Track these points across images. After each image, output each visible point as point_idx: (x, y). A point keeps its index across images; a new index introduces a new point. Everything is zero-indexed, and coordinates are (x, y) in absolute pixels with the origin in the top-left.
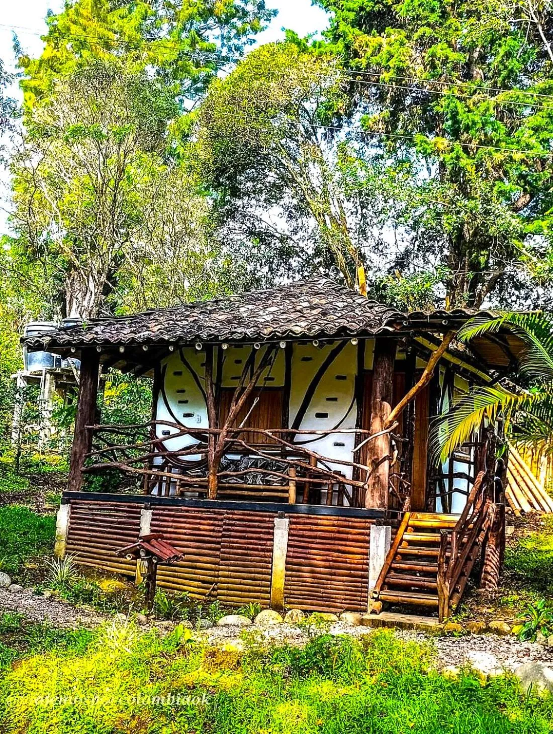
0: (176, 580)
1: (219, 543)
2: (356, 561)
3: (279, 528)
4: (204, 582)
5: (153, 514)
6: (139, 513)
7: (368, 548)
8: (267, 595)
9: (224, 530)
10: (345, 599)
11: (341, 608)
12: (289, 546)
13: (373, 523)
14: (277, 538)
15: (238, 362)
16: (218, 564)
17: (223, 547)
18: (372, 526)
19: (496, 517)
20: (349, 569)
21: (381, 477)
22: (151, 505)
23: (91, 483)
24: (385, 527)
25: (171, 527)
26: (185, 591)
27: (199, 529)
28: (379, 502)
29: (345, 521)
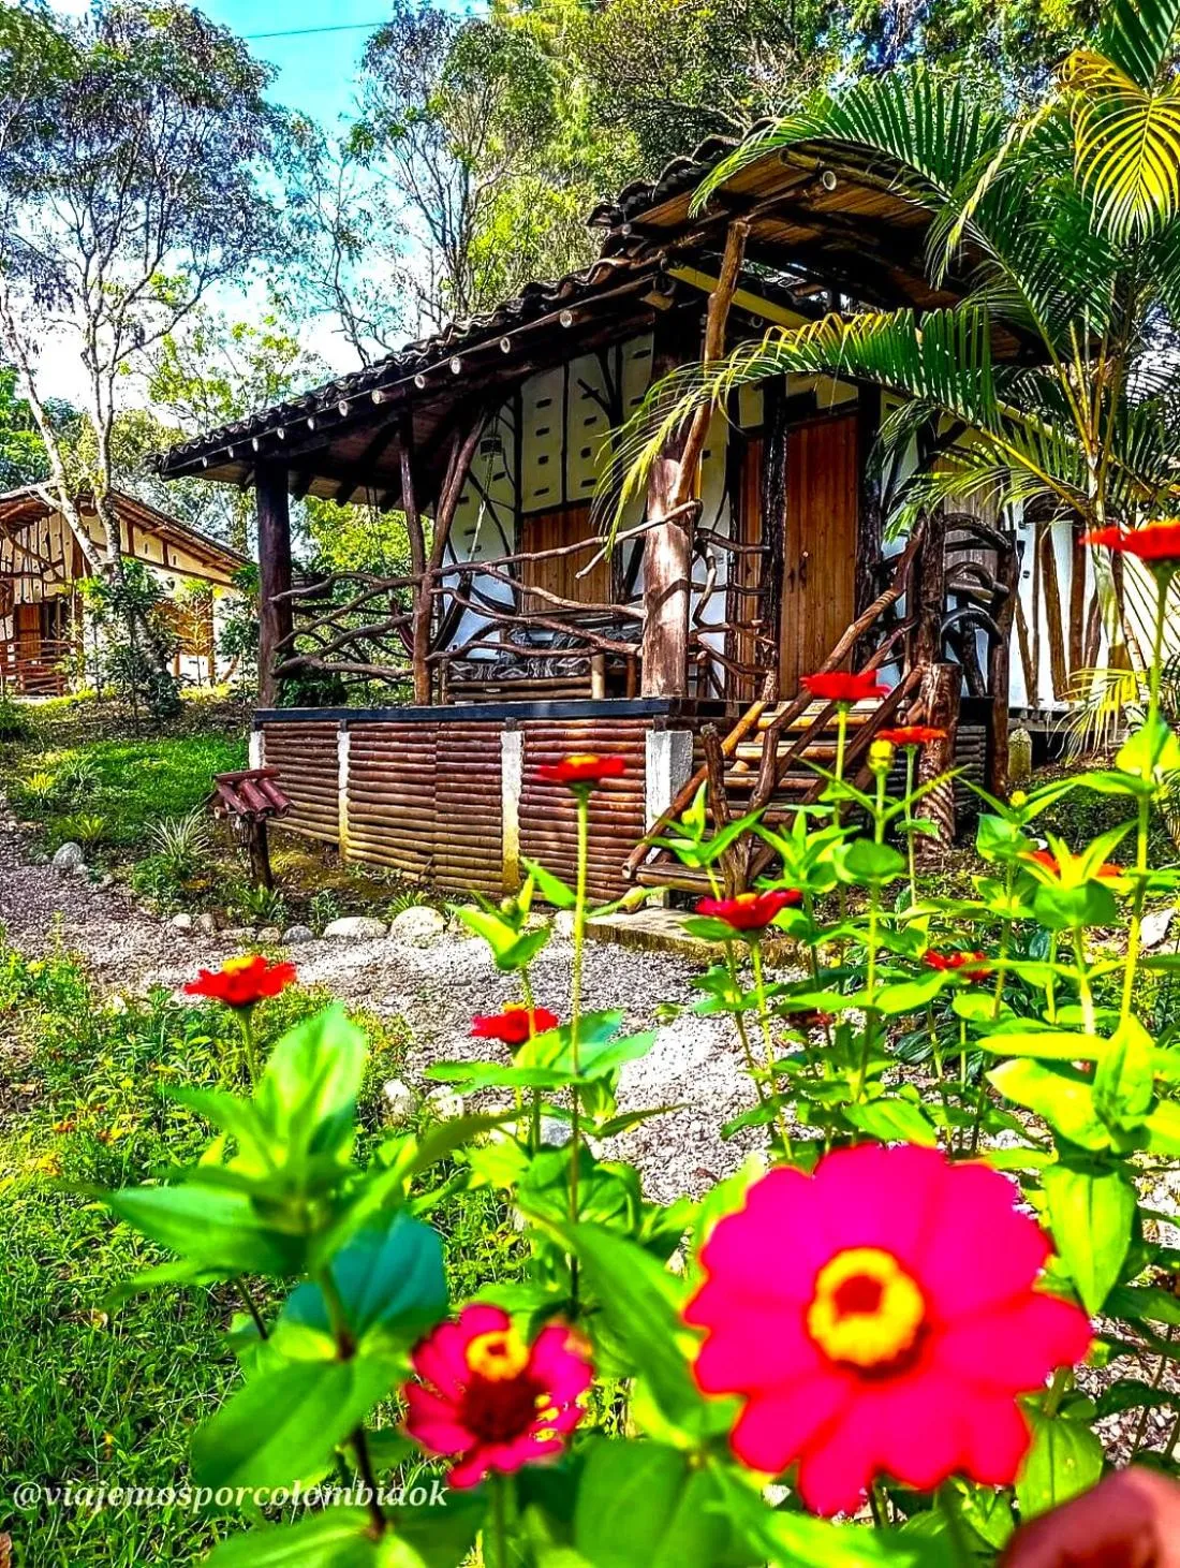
0: (384, 848)
1: (432, 783)
2: (623, 805)
3: (508, 751)
4: (420, 852)
5: (352, 739)
6: (334, 737)
7: (643, 778)
8: (498, 875)
9: (440, 759)
10: (611, 881)
11: (606, 898)
12: (524, 781)
13: (651, 727)
14: (505, 767)
15: (543, 460)
16: (432, 819)
17: (439, 790)
18: (649, 732)
19: (940, 696)
20: (613, 821)
21: (666, 627)
22: (349, 722)
23: (285, 693)
24: (670, 732)
25: (373, 759)
26: (396, 867)
27: (406, 760)
28: (662, 682)
29: (608, 726)
